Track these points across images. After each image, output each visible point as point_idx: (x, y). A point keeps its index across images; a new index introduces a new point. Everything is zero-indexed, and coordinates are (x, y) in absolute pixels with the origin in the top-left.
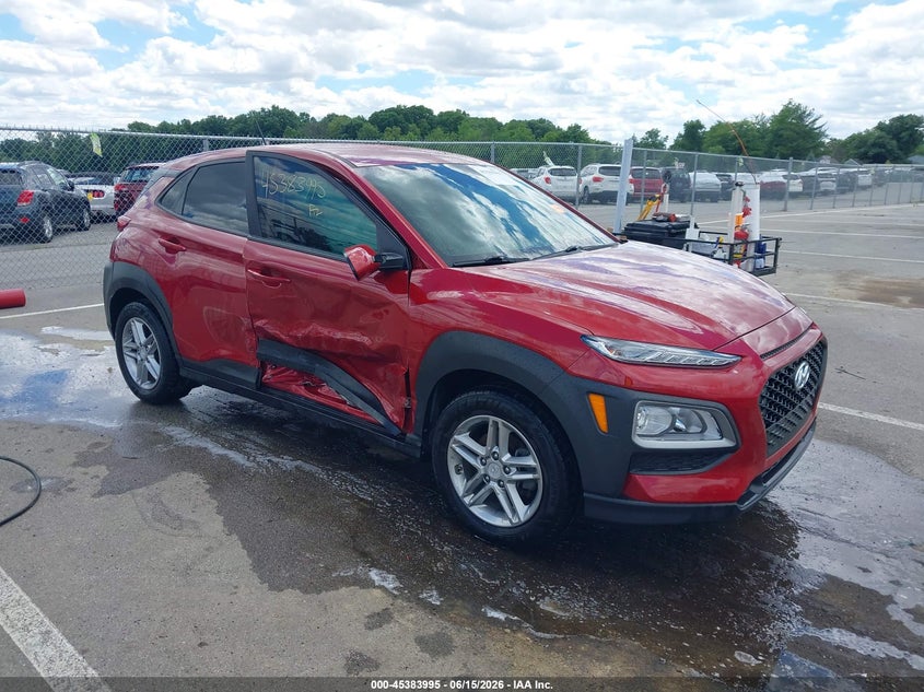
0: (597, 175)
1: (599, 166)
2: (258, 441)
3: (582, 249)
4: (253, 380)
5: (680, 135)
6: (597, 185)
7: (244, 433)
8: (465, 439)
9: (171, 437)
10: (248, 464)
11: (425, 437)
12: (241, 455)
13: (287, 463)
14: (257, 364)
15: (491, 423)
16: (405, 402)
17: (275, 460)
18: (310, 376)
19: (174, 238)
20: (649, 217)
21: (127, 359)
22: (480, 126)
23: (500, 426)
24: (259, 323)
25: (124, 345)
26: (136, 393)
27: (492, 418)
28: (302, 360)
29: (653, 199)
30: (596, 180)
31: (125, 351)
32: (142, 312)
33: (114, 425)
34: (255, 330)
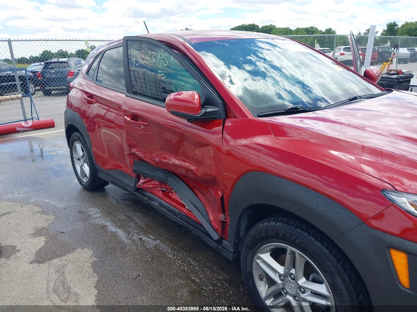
0: (342, 51)
1: (343, 47)
2: (138, 221)
3: (360, 97)
4: (133, 185)
5: (384, 30)
6: (342, 57)
7: (132, 214)
8: (267, 257)
9: (90, 216)
10: (127, 241)
11: (237, 246)
12: (124, 233)
13: (151, 241)
14: (134, 175)
15: (288, 252)
16: (222, 217)
17: (144, 238)
18: (165, 184)
19: (91, 96)
20: (385, 71)
21: (76, 163)
22: (281, 31)
23: (297, 256)
24: (134, 150)
25: (74, 156)
26: (80, 183)
27: (290, 248)
28: (160, 174)
29: (387, 61)
30: (342, 54)
31: (75, 160)
32: (79, 139)
33: (61, 205)
34: (133, 155)
